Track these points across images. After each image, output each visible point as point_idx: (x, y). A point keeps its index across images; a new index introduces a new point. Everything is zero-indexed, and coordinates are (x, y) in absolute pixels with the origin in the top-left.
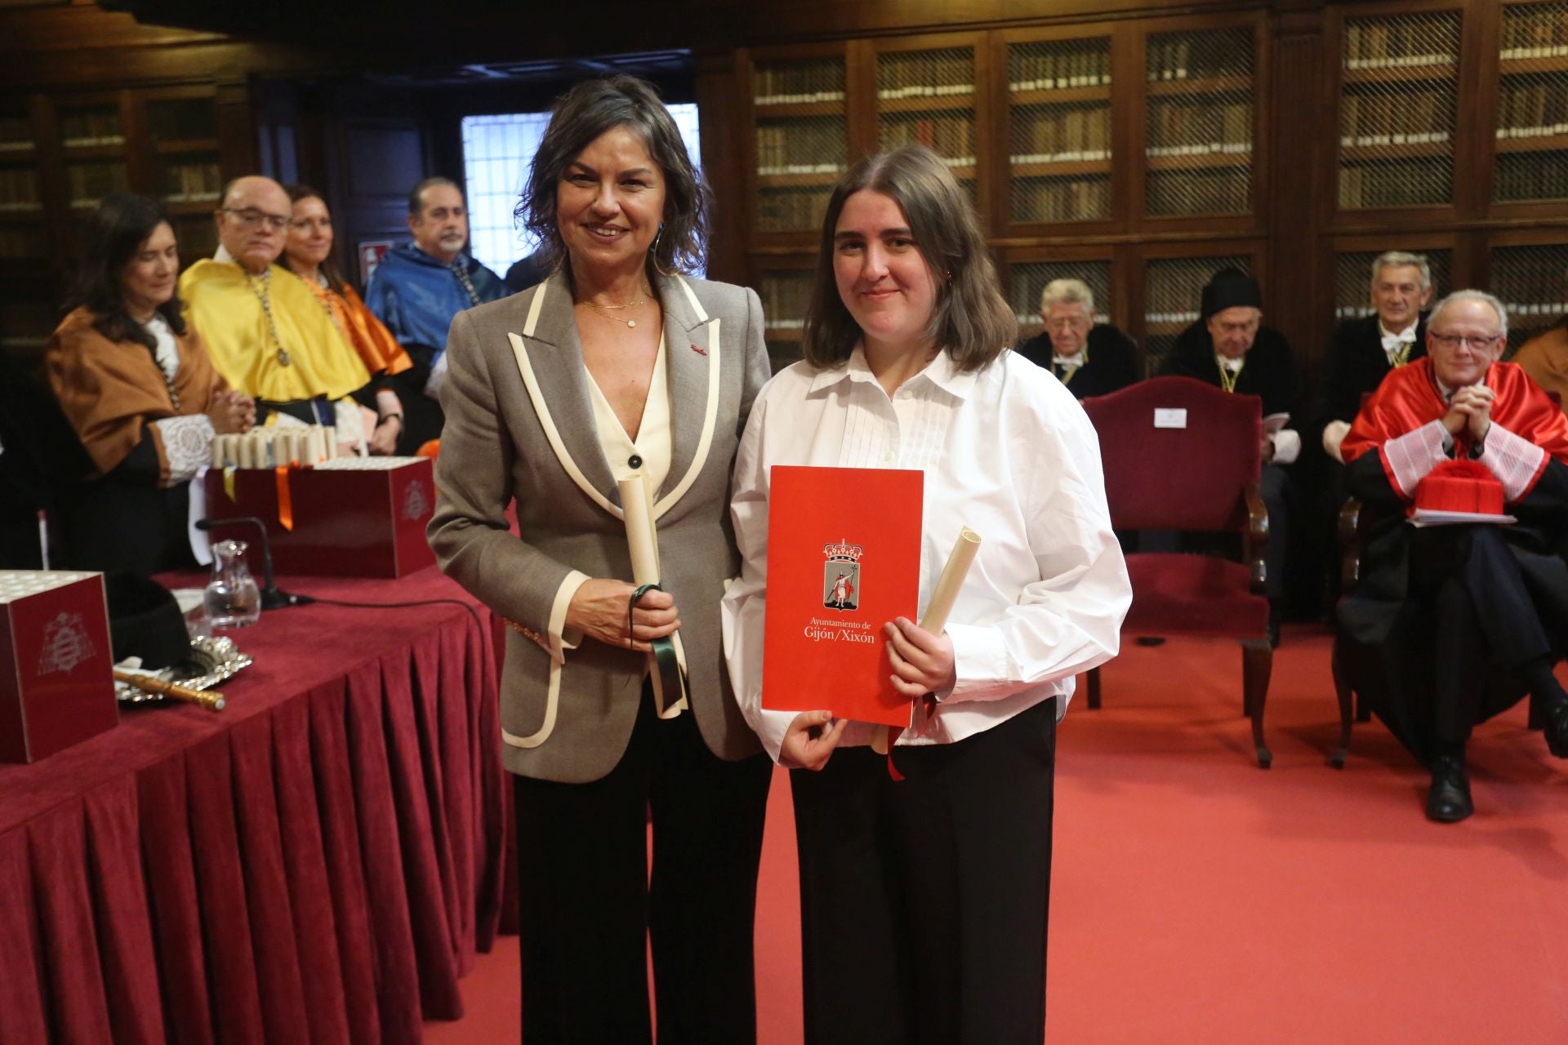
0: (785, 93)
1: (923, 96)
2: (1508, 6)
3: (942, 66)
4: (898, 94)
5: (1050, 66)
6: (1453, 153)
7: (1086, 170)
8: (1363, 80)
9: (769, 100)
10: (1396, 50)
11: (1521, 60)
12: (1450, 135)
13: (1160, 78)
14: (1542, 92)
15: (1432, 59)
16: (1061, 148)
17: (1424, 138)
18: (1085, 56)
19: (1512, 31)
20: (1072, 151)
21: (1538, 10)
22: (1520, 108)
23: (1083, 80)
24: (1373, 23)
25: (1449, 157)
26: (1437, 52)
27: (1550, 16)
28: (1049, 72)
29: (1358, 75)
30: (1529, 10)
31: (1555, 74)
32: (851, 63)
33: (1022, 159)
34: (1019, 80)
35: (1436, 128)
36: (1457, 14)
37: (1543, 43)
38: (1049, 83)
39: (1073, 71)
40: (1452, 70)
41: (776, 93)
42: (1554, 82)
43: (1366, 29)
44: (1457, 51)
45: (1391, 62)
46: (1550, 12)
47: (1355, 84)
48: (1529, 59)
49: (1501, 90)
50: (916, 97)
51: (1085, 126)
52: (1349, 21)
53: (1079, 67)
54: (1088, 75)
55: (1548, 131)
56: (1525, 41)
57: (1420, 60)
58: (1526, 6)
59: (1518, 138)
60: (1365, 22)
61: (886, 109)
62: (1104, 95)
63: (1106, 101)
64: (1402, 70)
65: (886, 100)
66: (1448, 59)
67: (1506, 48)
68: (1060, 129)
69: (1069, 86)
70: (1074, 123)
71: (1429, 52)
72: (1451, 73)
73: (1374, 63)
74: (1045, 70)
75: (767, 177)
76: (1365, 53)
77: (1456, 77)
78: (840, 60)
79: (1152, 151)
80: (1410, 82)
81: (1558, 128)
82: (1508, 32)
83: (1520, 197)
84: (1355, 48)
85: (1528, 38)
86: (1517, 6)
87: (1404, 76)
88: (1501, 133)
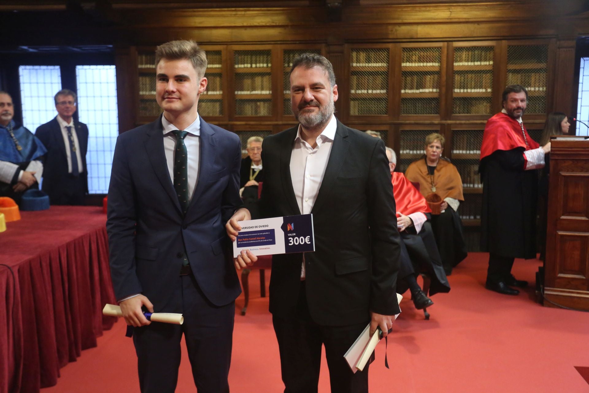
0: (150, 64)
2: (404, 48)
3: (210, 57)
5: (249, 60)
6: (387, 97)
7: (262, 98)
8: (358, 70)
9: (144, 66)
10: (368, 60)
11: (408, 67)
12: (387, 91)
13: (289, 66)
14: (415, 78)
15: (380, 65)
16: (254, 89)
17: (378, 91)
18: (262, 56)
19: (405, 56)
20: (258, 90)
21: (413, 50)
22: (409, 83)
23: (261, 65)
24: (360, 51)
25: (386, 99)
26: (382, 62)
27: (417, 53)
28: (249, 62)
29: (356, 69)
30: (411, 50)
31: (419, 72)
33: (239, 93)
34: (238, 64)
35: (382, 88)
36: (387, 50)
37: (415, 61)
38: (249, 66)
39: (257, 62)
40: (386, 68)
41: (147, 63)
42: (419, 75)
43: (359, 53)
44: (388, 62)
45: (367, 65)
46: (417, 51)
47: (355, 72)
48: (411, 67)
49: (402, 77)
51: (262, 82)
52: (353, 50)
53: (260, 60)
54: (263, 63)
55: (418, 91)
56: (409, 61)
57: (376, 65)
58: (409, 49)
59: (408, 93)
60: (358, 50)
62: (269, 71)
63: (270, 73)
64: (370, 67)
66: (385, 65)
67: (404, 62)
68: (253, 83)
69: (256, 67)
70: (258, 80)
71: (379, 62)
72: (386, 69)
73: (361, 65)
74: (247, 61)
75: (143, 95)
76: (358, 61)
77: (388, 71)
79: (286, 91)
80: (373, 72)
81: (421, 90)
82: (404, 57)
83: (409, 113)
84: (355, 59)
85: (411, 60)
86: (407, 48)
87: (371, 70)
88: (403, 91)
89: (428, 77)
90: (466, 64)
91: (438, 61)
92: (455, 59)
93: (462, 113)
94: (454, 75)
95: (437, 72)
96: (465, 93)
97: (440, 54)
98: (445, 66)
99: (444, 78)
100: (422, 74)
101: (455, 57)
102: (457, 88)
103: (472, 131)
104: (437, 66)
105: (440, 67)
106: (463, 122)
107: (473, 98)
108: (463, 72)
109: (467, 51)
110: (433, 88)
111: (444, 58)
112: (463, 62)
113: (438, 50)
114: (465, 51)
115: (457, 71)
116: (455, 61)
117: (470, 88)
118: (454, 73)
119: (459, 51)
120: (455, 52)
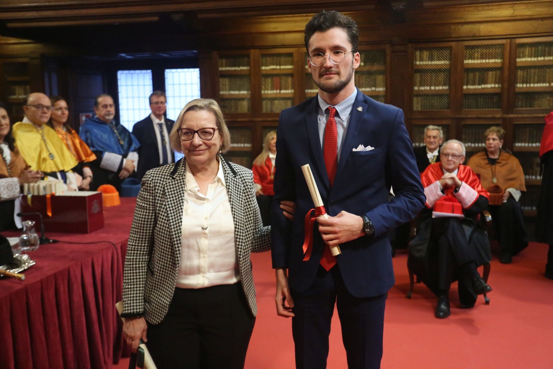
0: (229, 66)
1: (276, 69)
2: (466, 46)
3: (283, 59)
4: (268, 68)
6: (450, 93)
8: (421, 68)
9: (224, 69)
10: (431, 59)
11: (471, 64)
12: (449, 87)
14: (477, 74)
15: (442, 62)
17: (441, 88)
19: (468, 54)
21: (476, 48)
22: (471, 79)
24: (424, 50)
25: (448, 94)
26: (444, 60)
27: (479, 50)
29: (419, 67)
30: (473, 48)
31: (481, 68)
32: (252, 57)
33: (309, 91)
35: (444, 85)
36: (450, 48)
37: (478, 58)
40: (449, 66)
41: (226, 66)
42: (481, 71)
43: (422, 52)
44: (450, 60)
45: (430, 63)
47: (418, 69)
48: (473, 64)
49: (465, 73)
50: (273, 69)
52: (416, 49)
55: (480, 87)
56: (472, 57)
57: (439, 62)
59: (470, 89)
60: (421, 50)
61: (264, 73)
65: (263, 70)
66: (447, 62)
67: (466, 59)
71: (442, 60)
73: (424, 63)
75: (223, 95)
76: (421, 60)
77: (450, 68)
78: (248, 56)
80: (436, 69)
81: (483, 86)
82: (466, 54)
83: (471, 108)
84: (418, 58)
85: (473, 57)
86: (469, 46)
87: (434, 67)
88: (465, 87)
89: (490, 73)
90: (529, 59)
91: (500, 57)
92: (517, 55)
93: (525, 107)
94: (517, 70)
95: (499, 68)
96: (528, 87)
97: (503, 51)
98: (507, 62)
99: (506, 74)
100: (484, 70)
101: (517, 54)
102: (520, 83)
103: (534, 124)
104: (499, 63)
105: (503, 63)
106: (526, 115)
107: (536, 92)
108: (526, 68)
109: (530, 47)
110: (495, 83)
111: (507, 55)
112: (526, 58)
113: (500, 47)
114: (528, 47)
115: (520, 66)
116: (517, 57)
117: (532, 83)
118: (517, 69)
119: (522, 47)
120: (518, 48)
